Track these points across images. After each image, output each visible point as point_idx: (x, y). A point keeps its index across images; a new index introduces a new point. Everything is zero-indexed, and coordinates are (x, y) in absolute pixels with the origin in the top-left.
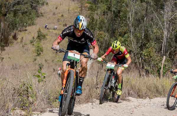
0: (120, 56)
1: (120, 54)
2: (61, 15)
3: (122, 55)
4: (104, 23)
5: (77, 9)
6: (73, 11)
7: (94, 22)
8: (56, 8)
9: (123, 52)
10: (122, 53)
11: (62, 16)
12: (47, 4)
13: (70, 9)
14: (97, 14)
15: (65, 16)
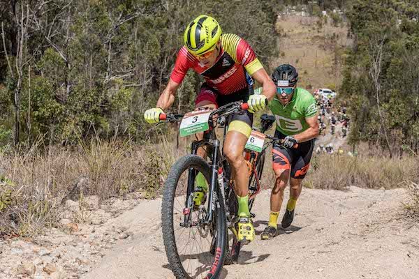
0: (226, 76)
1: (228, 68)
2: (303, 72)
3: (234, 69)
4: (364, 83)
5: (328, 63)
6: (322, 66)
7: (351, 82)
8: (297, 62)
9: (234, 57)
10: (232, 63)
11: (305, 73)
12: (283, 55)
13: (318, 62)
14: (356, 69)
15: (310, 73)
